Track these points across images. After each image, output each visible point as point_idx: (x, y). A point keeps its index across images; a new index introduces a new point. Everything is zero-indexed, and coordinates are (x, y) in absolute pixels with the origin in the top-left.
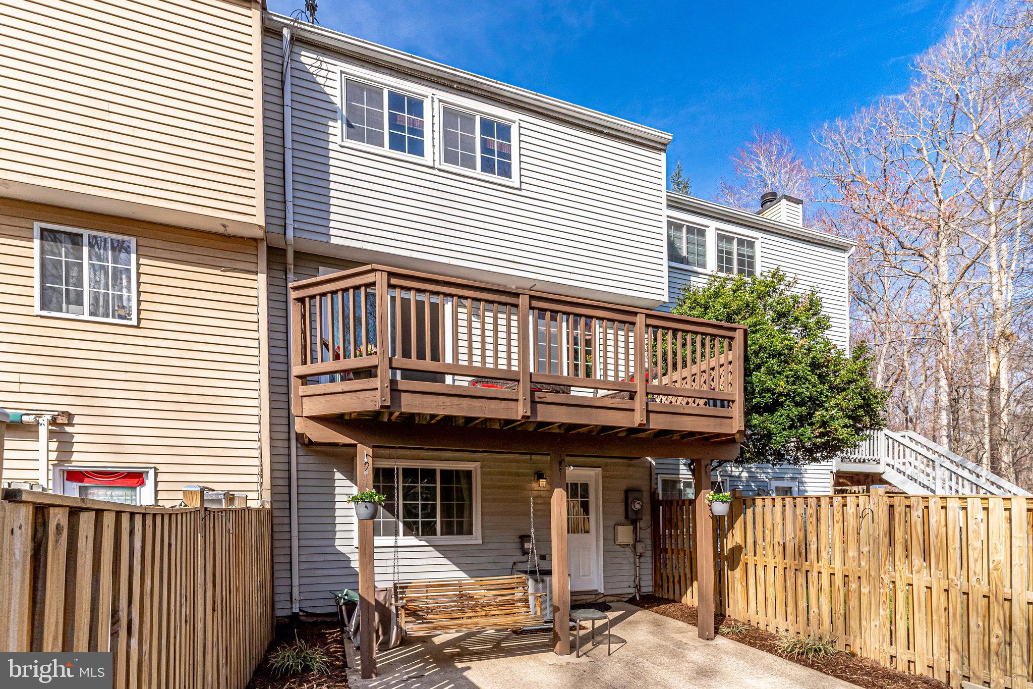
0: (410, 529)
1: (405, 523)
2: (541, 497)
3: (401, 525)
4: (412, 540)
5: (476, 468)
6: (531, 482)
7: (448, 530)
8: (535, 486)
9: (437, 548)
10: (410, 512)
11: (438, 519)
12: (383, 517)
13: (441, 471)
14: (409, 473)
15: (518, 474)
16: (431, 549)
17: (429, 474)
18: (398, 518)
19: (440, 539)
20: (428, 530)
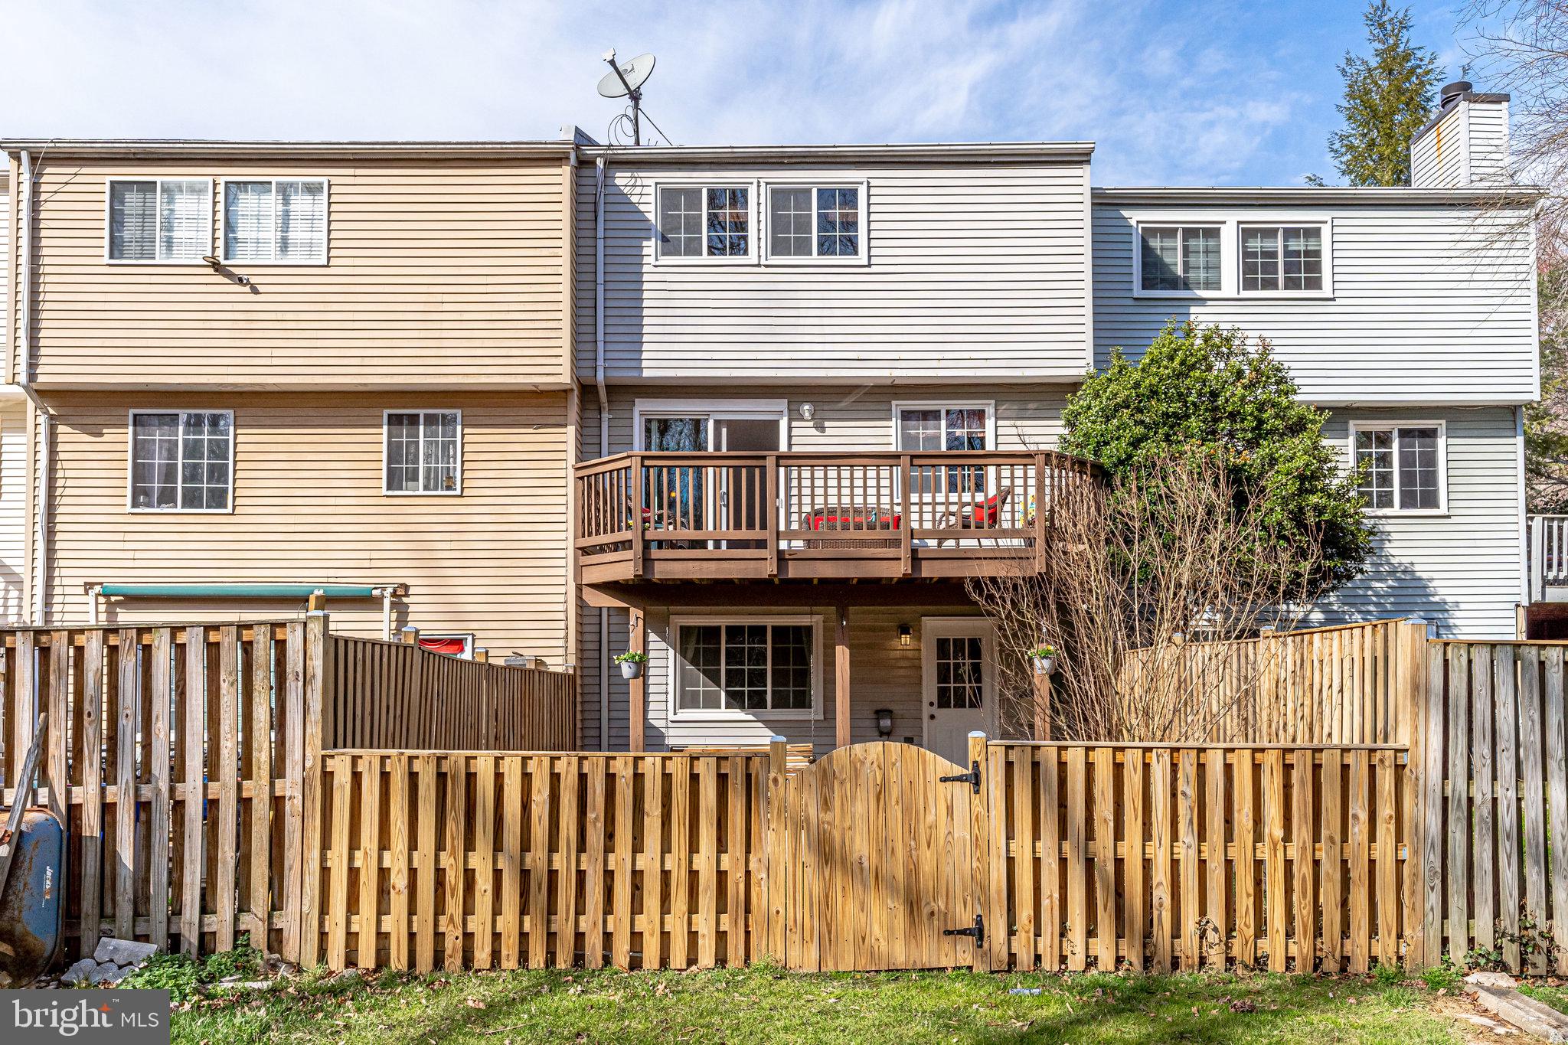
0: (735, 700)
1: (727, 692)
2: (907, 659)
3: (723, 694)
4: (737, 714)
5: (817, 623)
6: (891, 639)
7: (780, 702)
8: (895, 643)
9: (768, 723)
10: (733, 678)
11: (769, 689)
12: (703, 685)
13: (774, 628)
14: (734, 632)
15: (873, 629)
16: (760, 725)
17: (758, 632)
18: (719, 686)
19: (771, 713)
20: (757, 702)
